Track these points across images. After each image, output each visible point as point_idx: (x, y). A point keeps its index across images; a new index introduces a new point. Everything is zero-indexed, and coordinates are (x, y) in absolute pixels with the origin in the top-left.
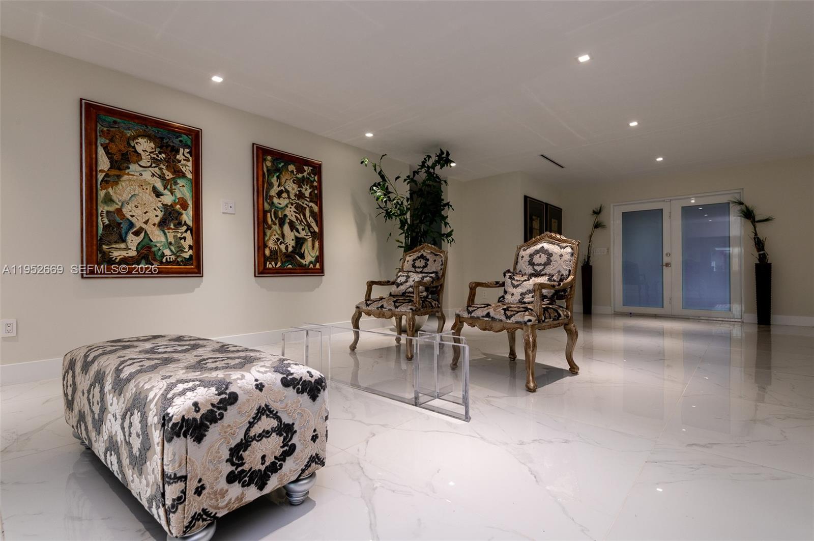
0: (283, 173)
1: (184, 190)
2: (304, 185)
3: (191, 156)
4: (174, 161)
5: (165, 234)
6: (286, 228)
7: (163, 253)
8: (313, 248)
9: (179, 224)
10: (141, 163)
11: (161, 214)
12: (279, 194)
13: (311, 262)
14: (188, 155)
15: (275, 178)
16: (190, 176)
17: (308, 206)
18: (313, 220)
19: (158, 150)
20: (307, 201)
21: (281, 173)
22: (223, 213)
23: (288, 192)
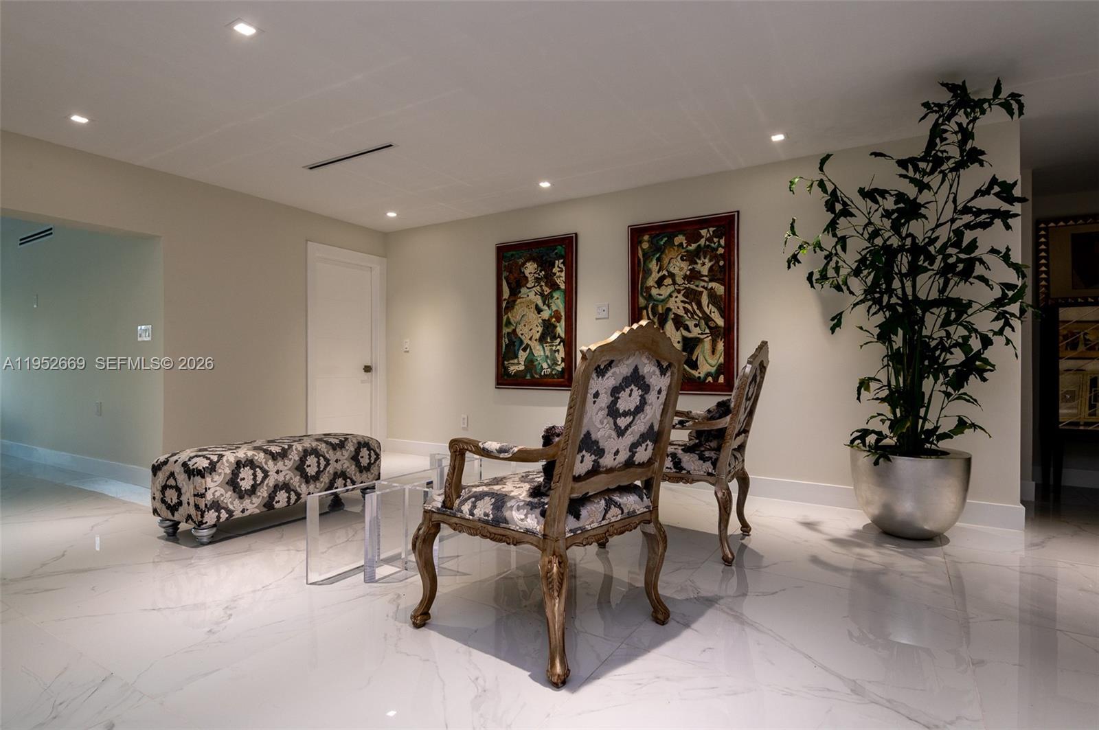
0: (667, 251)
1: (558, 303)
2: (700, 259)
3: (564, 265)
4: (551, 275)
5: (544, 348)
6: (670, 326)
7: (542, 366)
8: (713, 352)
9: (554, 337)
10: (529, 285)
11: (540, 329)
12: (660, 283)
13: (708, 374)
14: (562, 266)
15: (654, 262)
16: (563, 286)
17: (706, 288)
18: (714, 309)
19: (539, 268)
20: (704, 281)
21: (663, 252)
22: (597, 319)
23: (672, 275)
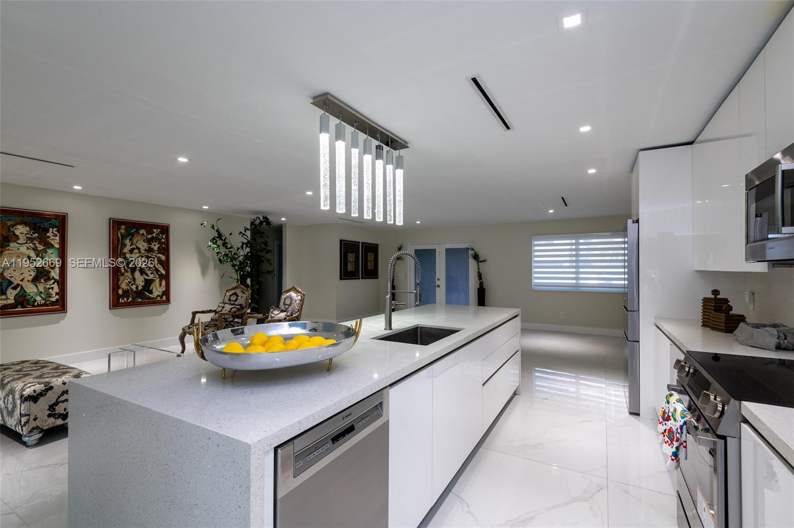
0: (135, 236)
2: (153, 242)
3: (58, 232)
4: (44, 238)
5: (37, 286)
6: (137, 274)
7: (35, 299)
8: (160, 286)
9: (49, 279)
10: (19, 242)
11: (33, 274)
12: (131, 251)
13: (158, 296)
14: (56, 233)
15: (128, 240)
16: (57, 246)
17: (156, 257)
18: (160, 266)
19: (32, 231)
20: (155, 253)
21: (133, 236)
23: (138, 249)
